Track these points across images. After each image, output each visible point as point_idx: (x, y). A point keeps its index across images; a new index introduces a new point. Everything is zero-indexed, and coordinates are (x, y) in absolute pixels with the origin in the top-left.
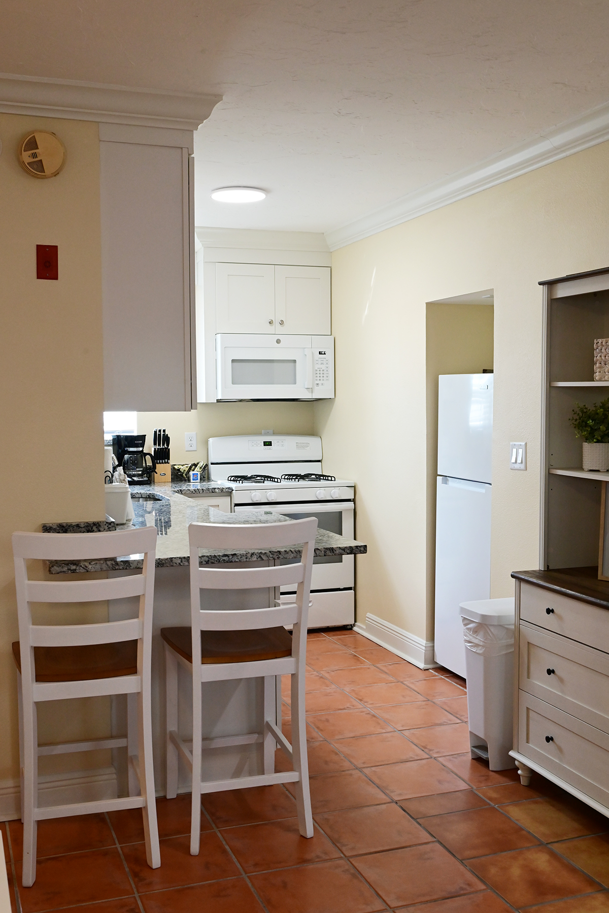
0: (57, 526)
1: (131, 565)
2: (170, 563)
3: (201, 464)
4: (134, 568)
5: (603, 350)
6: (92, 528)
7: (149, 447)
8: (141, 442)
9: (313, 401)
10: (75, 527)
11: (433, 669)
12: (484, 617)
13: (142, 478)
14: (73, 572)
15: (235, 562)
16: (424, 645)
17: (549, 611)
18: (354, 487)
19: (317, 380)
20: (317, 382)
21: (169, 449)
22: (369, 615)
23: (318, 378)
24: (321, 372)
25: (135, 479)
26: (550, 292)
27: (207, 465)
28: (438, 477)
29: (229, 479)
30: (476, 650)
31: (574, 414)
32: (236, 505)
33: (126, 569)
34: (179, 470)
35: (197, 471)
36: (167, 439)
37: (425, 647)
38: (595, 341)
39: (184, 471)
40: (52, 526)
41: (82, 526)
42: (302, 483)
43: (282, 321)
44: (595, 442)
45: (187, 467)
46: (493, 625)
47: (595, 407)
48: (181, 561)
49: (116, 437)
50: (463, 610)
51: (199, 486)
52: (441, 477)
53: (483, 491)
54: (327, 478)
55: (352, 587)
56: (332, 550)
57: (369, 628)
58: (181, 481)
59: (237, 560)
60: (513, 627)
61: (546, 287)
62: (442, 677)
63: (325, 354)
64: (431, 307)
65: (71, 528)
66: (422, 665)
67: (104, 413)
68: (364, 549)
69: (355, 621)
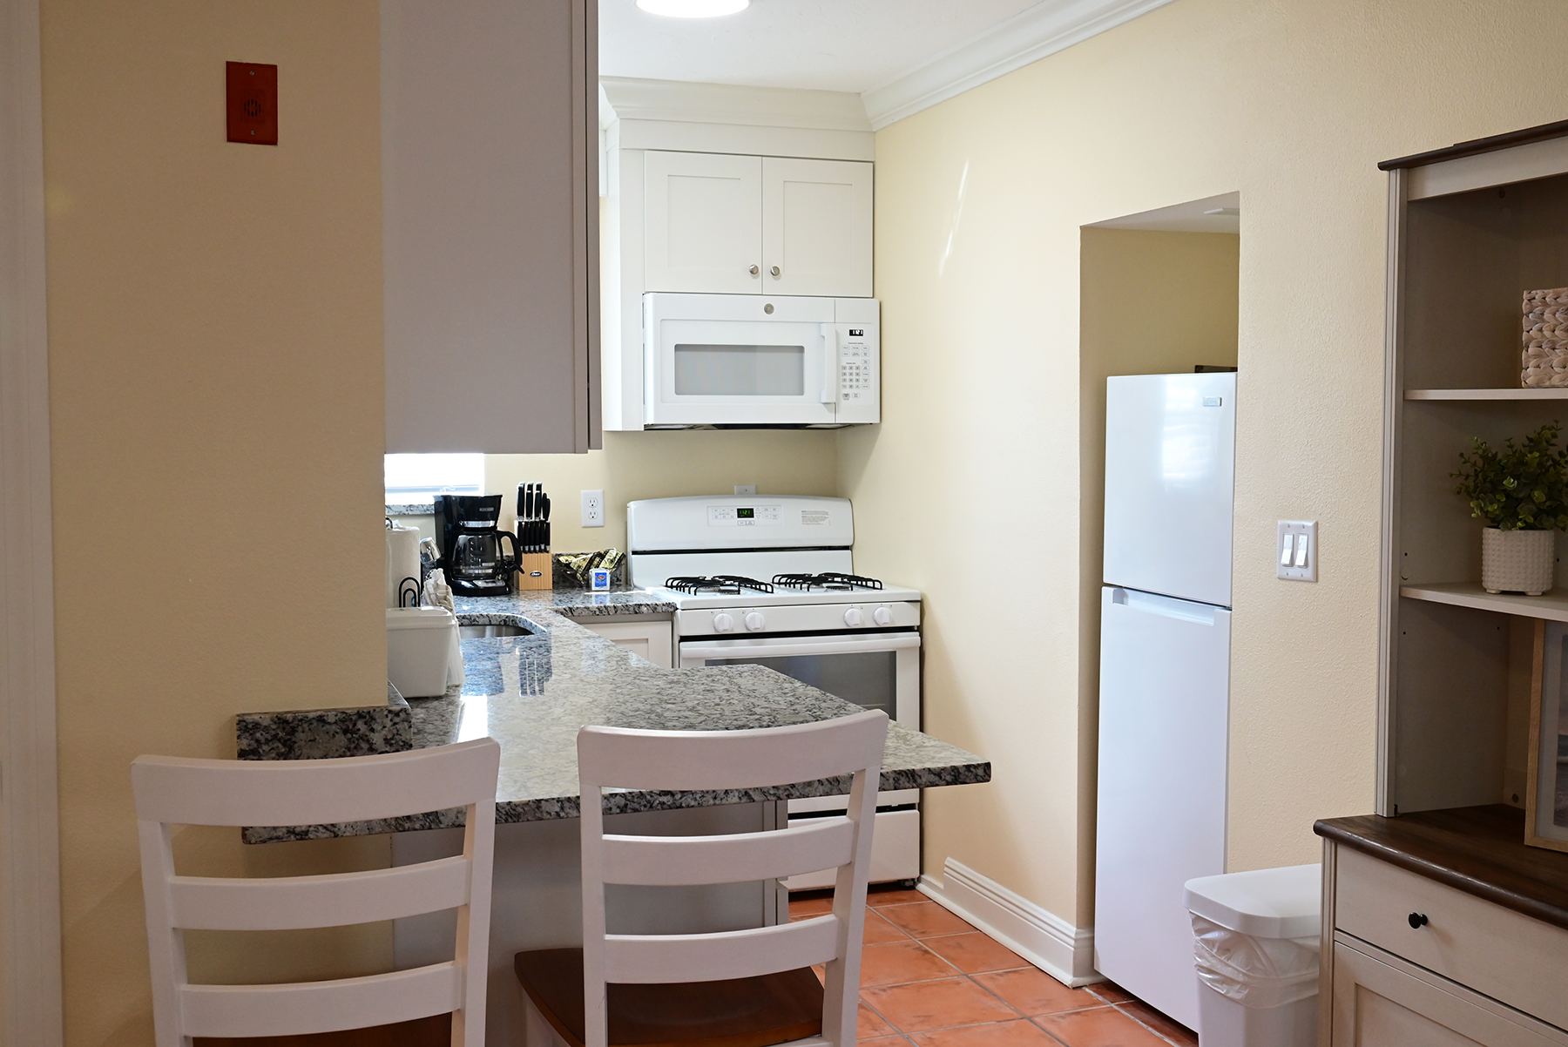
0: (272, 720)
1: (441, 818)
2: (535, 812)
3: (612, 554)
4: (448, 827)
5: (1547, 316)
6: (355, 725)
7: (509, 519)
8: (492, 509)
9: (840, 428)
10: (315, 724)
11: (1091, 986)
12: (1247, 919)
13: (494, 582)
14: (301, 839)
15: (688, 806)
16: (1073, 936)
17: (1417, 921)
18: (921, 602)
19: (845, 386)
20: (846, 391)
21: (549, 524)
22: (950, 861)
23: (848, 383)
24: (854, 371)
25: (480, 583)
26: (1406, 187)
27: (624, 556)
28: (1104, 588)
29: (669, 584)
30: (1228, 992)
31: (1464, 463)
32: (684, 639)
33: (430, 828)
34: (568, 565)
35: (605, 567)
36: (544, 504)
37: (1076, 940)
38: (1525, 295)
39: (579, 567)
40: (260, 720)
41: (331, 719)
42: (817, 593)
43: (775, 268)
44: (1521, 529)
45: (584, 560)
46: (1268, 939)
47: (1511, 446)
48: (562, 808)
49: (441, 499)
50: (1194, 899)
51: (608, 599)
52: (1112, 589)
53: (1210, 621)
54: (864, 583)
55: (914, 804)
56: (913, 776)
57: (951, 889)
58: (573, 586)
59: (693, 803)
60: (1317, 943)
61: (1396, 175)
62: (1113, 1005)
63: (860, 335)
64: (1092, 235)
65: (305, 726)
66: (1068, 978)
67: (387, 457)
68: (985, 771)
69: (921, 872)
